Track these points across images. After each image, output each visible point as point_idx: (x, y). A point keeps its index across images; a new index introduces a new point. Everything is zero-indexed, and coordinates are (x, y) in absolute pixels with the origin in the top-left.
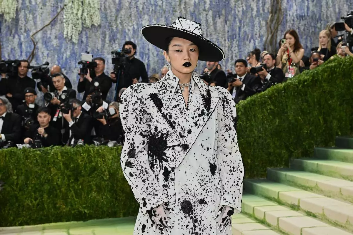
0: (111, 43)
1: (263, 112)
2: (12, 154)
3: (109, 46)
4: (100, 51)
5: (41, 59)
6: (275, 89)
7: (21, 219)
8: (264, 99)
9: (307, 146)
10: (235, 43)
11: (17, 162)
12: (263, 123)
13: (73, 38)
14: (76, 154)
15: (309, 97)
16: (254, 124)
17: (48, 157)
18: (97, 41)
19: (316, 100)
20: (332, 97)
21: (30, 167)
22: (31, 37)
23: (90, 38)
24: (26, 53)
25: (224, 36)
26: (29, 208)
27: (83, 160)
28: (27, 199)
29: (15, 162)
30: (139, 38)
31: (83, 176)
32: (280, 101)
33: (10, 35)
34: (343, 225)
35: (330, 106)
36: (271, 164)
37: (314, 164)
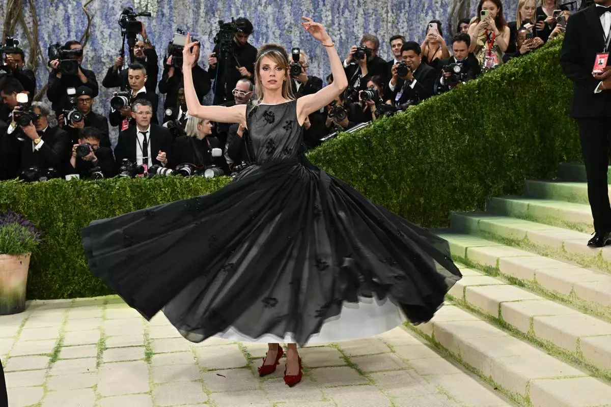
0: (209, 17)
1: (444, 125)
2: (55, 189)
3: (205, 21)
4: (191, 29)
5: (100, 42)
7: (70, 288)
8: (446, 103)
9: (513, 178)
10: (403, 17)
11: (63, 201)
12: (445, 141)
13: (149, 9)
14: (154, 188)
15: (518, 100)
16: (431, 143)
17: (111, 194)
18: (187, 14)
19: (528, 105)
20: (555, 101)
21: (83, 208)
22: (83, 7)
23: (176, 8)
24: (76, 33)
25: (386, 5)
26: (83, 272)
27: (165, 198)
28: (80, 256)
29: (61, 201)
30: (253, 9)
32: (472, 107)
33: (51, 4)
34: (565, 298)
35: (550, 114)
36: (457, 205)
37: (522, 205)
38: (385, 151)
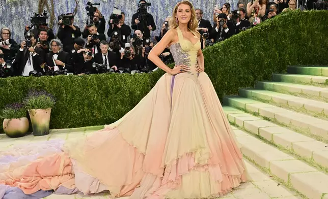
0: (131, 2)
1: (236, 49)
2: (62, 79)
3: (129, 3)
4: (123, 7)
6: (245, 33)
8: (237, 39)
9: (267, 73)
11: (65, 85)
12: (236, 57)
15: (269, 38)
16: (230, 57)
17: (87, 81)
19: (273, 40)
20: (285, 38)
21: (74, 88)
24: (71, 9)
26: (75, 116)
27: (111, 83)
28: (73, 109)
31: (112, 94)
32: (248, 41)
34: (288, 125)
35: (283, 44)
36: (242, 85)
37: (271, 85)
38: (210, 61)
